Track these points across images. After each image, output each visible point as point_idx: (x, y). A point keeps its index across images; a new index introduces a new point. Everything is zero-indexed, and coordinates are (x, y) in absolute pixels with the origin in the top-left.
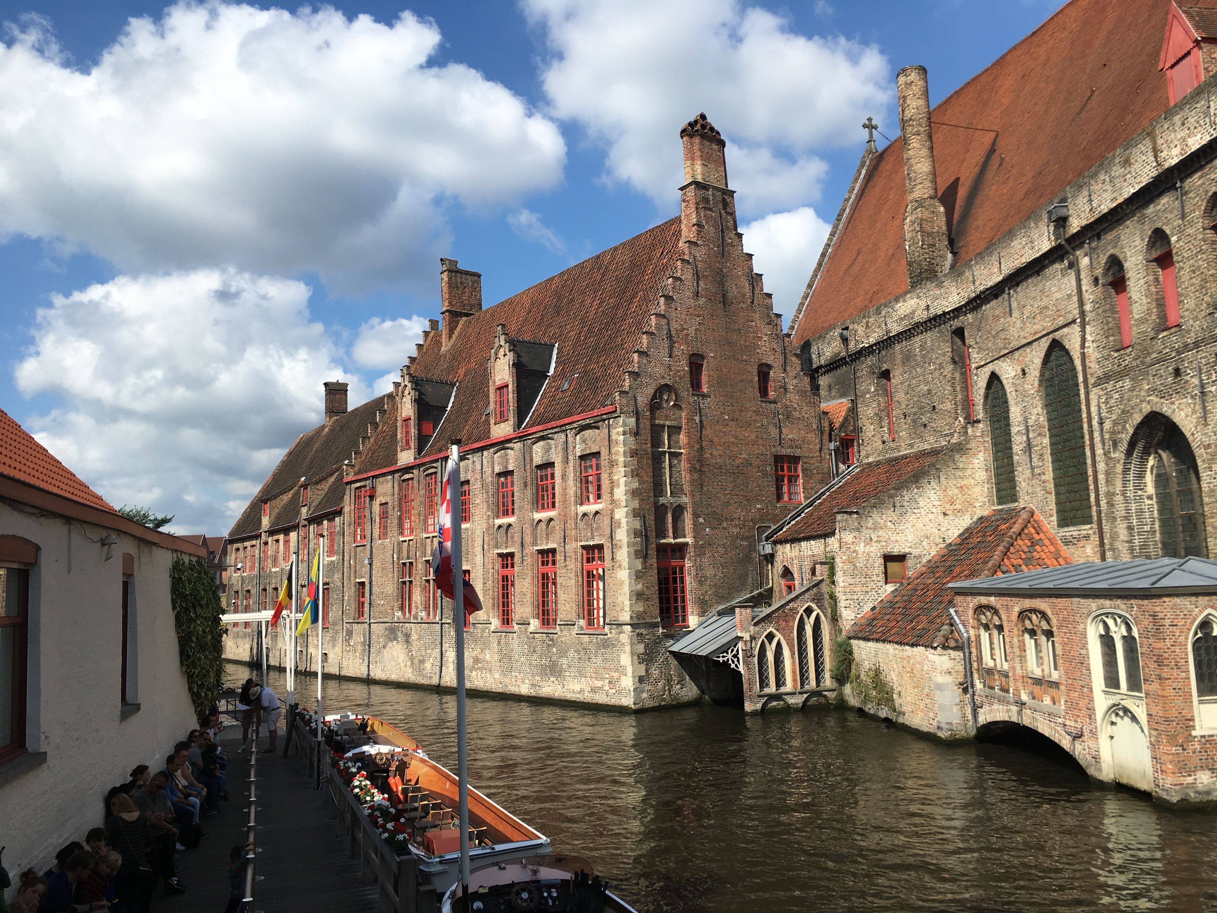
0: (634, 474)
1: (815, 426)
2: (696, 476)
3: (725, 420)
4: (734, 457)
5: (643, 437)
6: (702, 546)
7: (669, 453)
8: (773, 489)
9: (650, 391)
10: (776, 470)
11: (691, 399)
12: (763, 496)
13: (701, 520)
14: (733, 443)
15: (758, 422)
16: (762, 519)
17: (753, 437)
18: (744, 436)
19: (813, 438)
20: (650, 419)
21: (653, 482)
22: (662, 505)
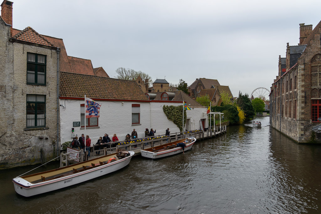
0: (303, 81)
5: (307, 70)
7: (319, 73)
9: (311, 57)
20: (311, 65)
21: (311, 83)
22: (315, 89)
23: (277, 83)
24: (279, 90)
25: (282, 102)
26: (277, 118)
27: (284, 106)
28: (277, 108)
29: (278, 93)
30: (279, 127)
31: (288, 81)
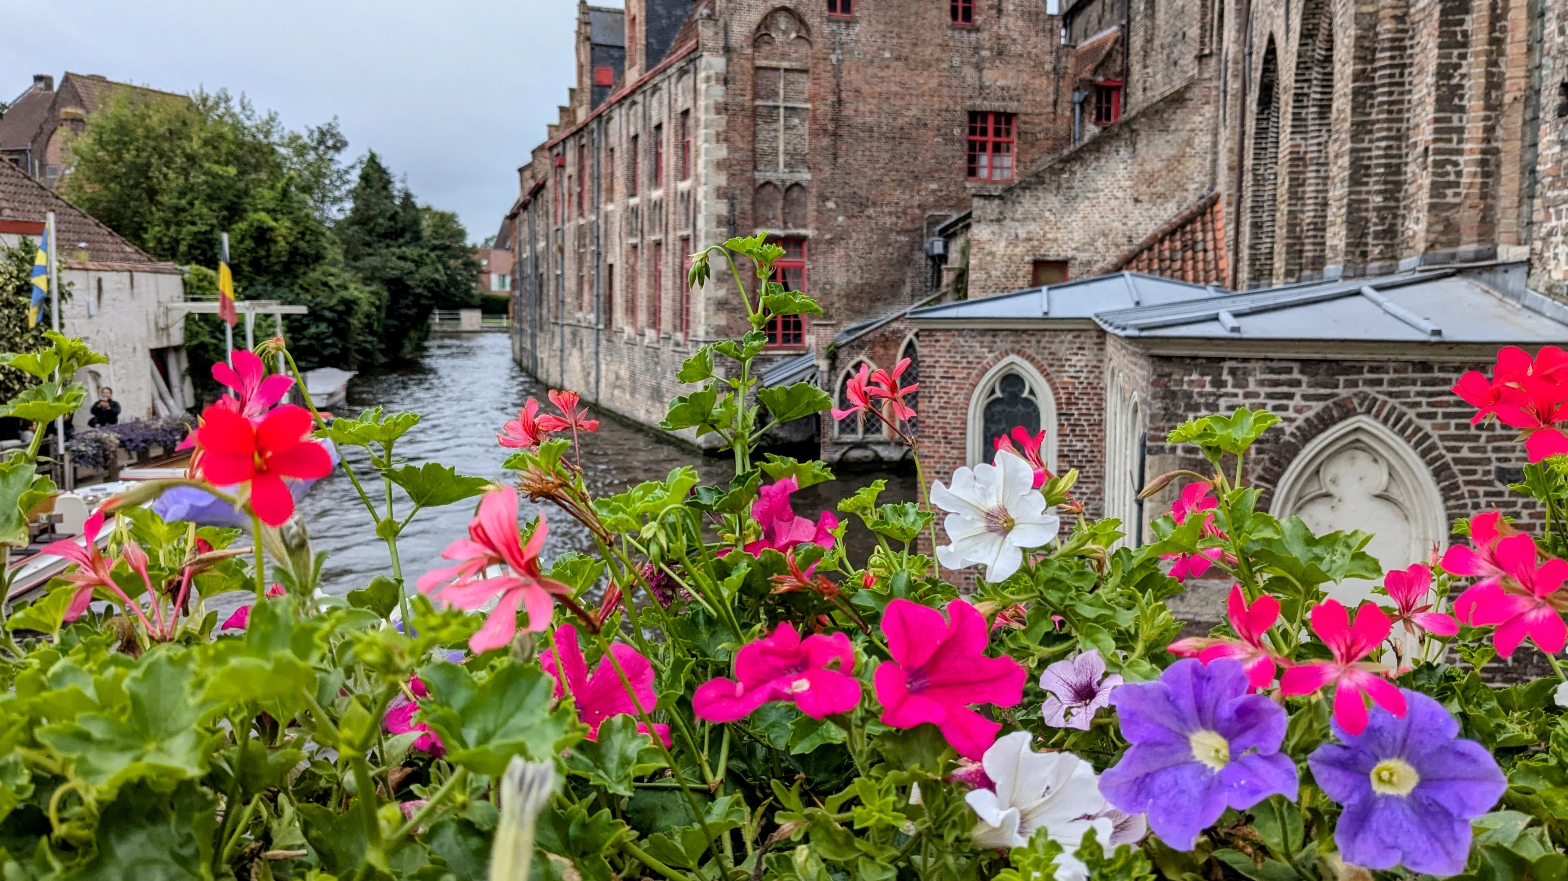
0: (723, 138)
1: (1048, 67)
2: (826, 141)
3: (883, 59)
4: (895, 115)
5: (739, 85)
6: (830, 242)
7: (786, 108)
8: (962, 163)
9: (755, 17)
10: (973, 131)
11: (826, 30)
12: (944, 170)
13: (831, 205)
14: (896, 94)
15: (943, 61)
16: (937, 205)
17: (933, 83)
18: (917, 84)
19: (1044, 85)
20: (753, 59)
21: (754, 151)
22: (768, 183)
23: (570, 144)
24: (581, 183)
25: (602, 250)
26: (574, 334)
27: (617, 270)
28: (571, 283)
29: (575, 199)
30: (587, 383)
31: (636, 137)
